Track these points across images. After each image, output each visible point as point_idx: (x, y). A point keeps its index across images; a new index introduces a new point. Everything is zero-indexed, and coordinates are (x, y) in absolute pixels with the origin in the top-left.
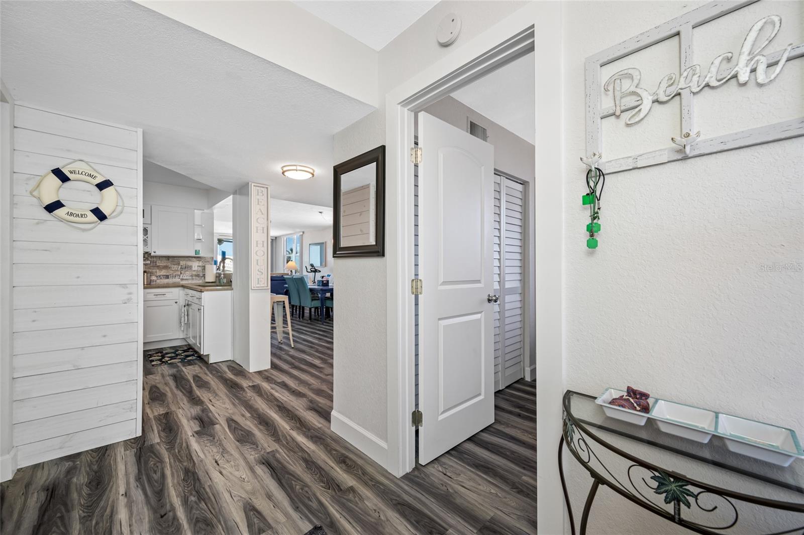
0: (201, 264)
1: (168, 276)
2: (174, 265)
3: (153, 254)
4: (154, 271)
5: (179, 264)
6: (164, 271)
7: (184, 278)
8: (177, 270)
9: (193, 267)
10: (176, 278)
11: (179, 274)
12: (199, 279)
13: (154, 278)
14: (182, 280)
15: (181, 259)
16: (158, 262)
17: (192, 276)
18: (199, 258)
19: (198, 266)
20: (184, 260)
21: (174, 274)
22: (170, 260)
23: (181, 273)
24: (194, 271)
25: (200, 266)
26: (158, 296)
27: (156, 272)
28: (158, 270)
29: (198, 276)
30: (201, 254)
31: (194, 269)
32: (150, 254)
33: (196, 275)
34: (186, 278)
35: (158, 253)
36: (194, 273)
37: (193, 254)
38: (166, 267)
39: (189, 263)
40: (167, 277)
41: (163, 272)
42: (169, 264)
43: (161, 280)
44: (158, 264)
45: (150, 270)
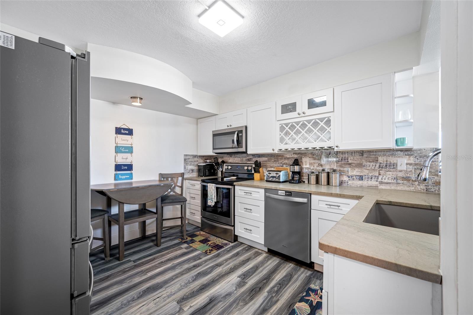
0: (412, 160)
1: (362, 176)
2: (370, 162)
3: (336, 149)
4: (346, 169)
5: (378, 161)
6: (357, 170)
7: (383, 180)
8: (374, 170)
9: (399, 164)
10: (373, 180)
11: (377, 175)
12: (408, 184)
13: (345, 178)
14: (381, 183)
15: (380, 153)
16: (349, 158)
17: (396, 178)
18: (408, 151)
19: (407, 164)
20: (384, 155)
21: (370, 175)
22: (365, 155)
23: (379, 174)
24: (401, 171)
25: (410, 164)
26: (332, 207)
27: (348, 171)
28: (350, 169)
29: (407, 179)
30: (408, 144)
31: (399, 168)
32: (334, 149)
33: (403, 178)
34: (386, 181)
35: (342, 148)
36: (400, 174)
37: (392, 145)
38: (360, 165)
39: (392, 160)
40: (361, 178)
41: (356, 172)
42: (363, 161)
43: (354, 182)
44: (350, 162)
45: (342, 169)
